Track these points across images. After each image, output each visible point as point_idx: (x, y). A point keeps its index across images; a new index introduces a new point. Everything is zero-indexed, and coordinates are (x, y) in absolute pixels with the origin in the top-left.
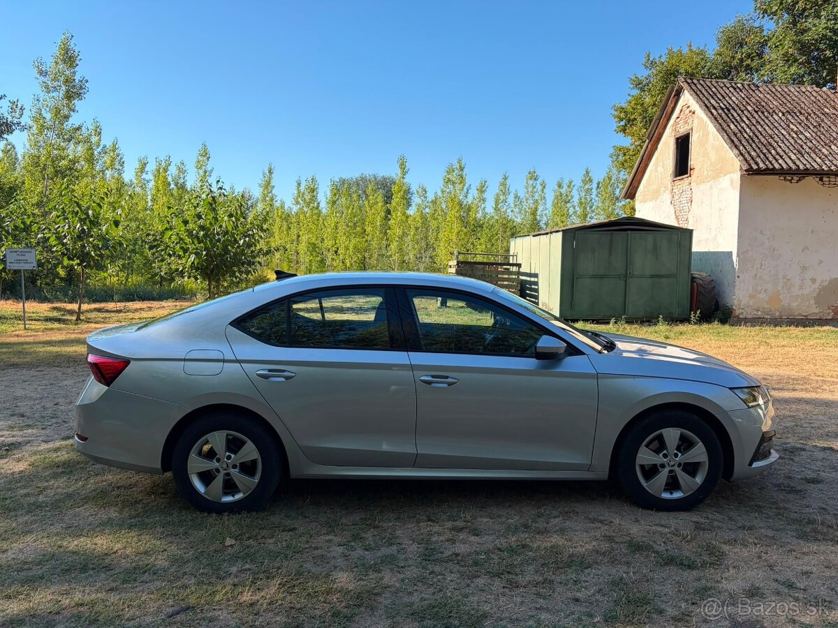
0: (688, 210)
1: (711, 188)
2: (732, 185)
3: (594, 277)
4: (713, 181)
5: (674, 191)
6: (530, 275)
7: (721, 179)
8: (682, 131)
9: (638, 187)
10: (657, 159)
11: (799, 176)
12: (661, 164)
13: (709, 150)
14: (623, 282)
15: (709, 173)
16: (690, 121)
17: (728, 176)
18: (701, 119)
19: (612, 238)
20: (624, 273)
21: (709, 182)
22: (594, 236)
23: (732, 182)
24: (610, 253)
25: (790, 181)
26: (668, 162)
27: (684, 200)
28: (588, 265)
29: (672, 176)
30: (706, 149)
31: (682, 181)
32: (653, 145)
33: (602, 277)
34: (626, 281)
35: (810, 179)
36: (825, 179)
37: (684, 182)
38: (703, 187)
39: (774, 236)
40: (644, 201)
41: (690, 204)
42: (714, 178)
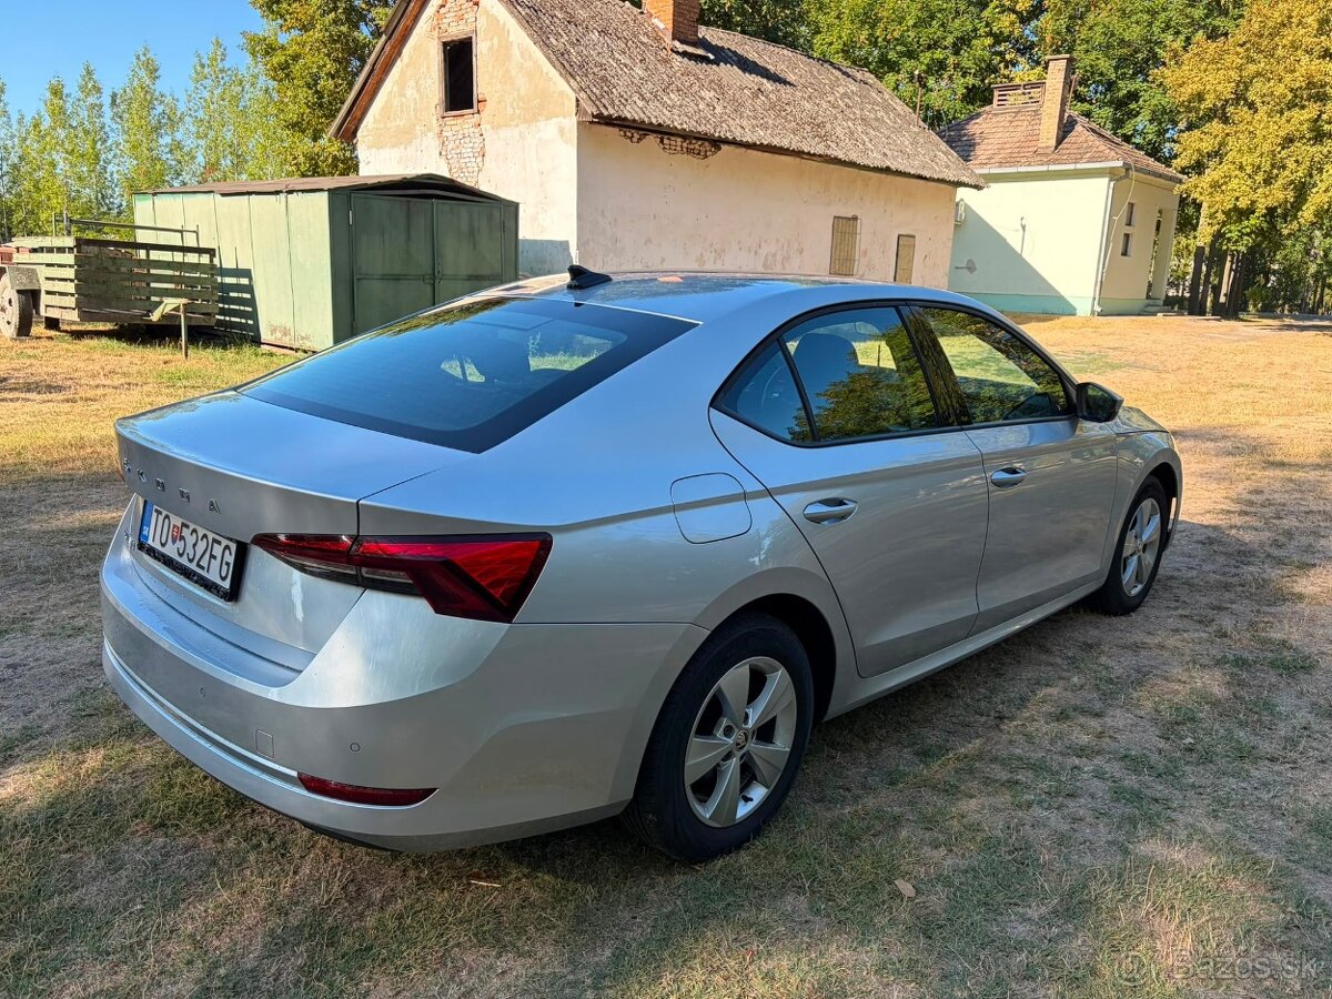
0: (476, 169)
1: (522, 137)
2: (562, 136)
3: (384, 278)
4: (525, 125)
5: (444, 134)
6: (238, 273)
7: (542, 124)
8: (456, 32)
9: (360, 120)
10: (402, 72)
11: (641, 132)
12: (412, 83)
13: (513, 72)
14: (429, 288)
15: (518, 112)
16: (470, 16)
17: (554, 120)
18: (493, 20)
19: (409, 209)
20: (430, 271)
21: (517, 126)
22: (380, 204)
23: (562, 131)
24: (408, 238)
25: (631, 138)
26: (429, 82)
27: (467, 151)
28: (375, 257)
29: (441, 109)
30: (507, 71)
31: (460, 121)
32: (393, 47)
33: (397, 278)
34: (434, 285)
35: (652, 139)
36: (666, 141)
37: (464, 122)
38: (504, 133)
39: (616, 220)
40: (378, 145)
41: (480, 159)
42: (525, 121)
